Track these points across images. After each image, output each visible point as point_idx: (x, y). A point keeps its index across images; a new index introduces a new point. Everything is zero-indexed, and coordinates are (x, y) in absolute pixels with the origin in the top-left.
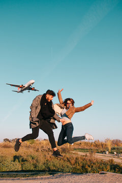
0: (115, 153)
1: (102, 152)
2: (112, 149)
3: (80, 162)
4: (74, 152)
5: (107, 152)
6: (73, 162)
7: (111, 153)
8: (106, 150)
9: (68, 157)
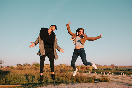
0: (95, 72)
1: (86, 72)
2: (92, 70)
3: (74, 78)
4: (68, 72)
5: (90, 72)
6: (70, 78)
7: (93, 72)
8: (89, 71)
9: (66, 75)
